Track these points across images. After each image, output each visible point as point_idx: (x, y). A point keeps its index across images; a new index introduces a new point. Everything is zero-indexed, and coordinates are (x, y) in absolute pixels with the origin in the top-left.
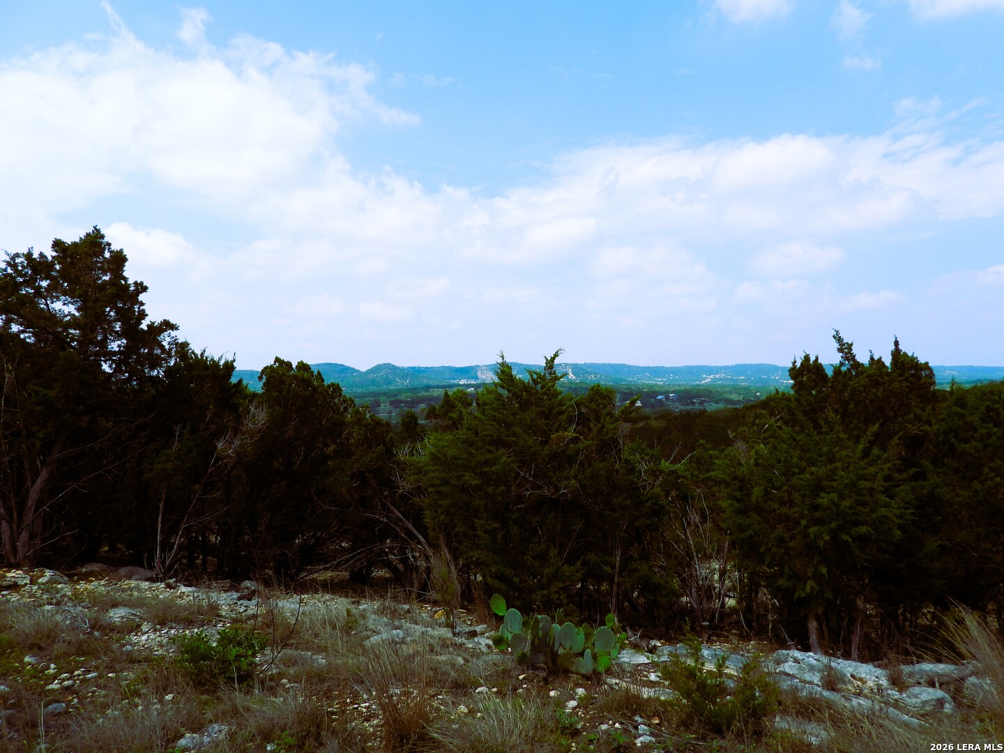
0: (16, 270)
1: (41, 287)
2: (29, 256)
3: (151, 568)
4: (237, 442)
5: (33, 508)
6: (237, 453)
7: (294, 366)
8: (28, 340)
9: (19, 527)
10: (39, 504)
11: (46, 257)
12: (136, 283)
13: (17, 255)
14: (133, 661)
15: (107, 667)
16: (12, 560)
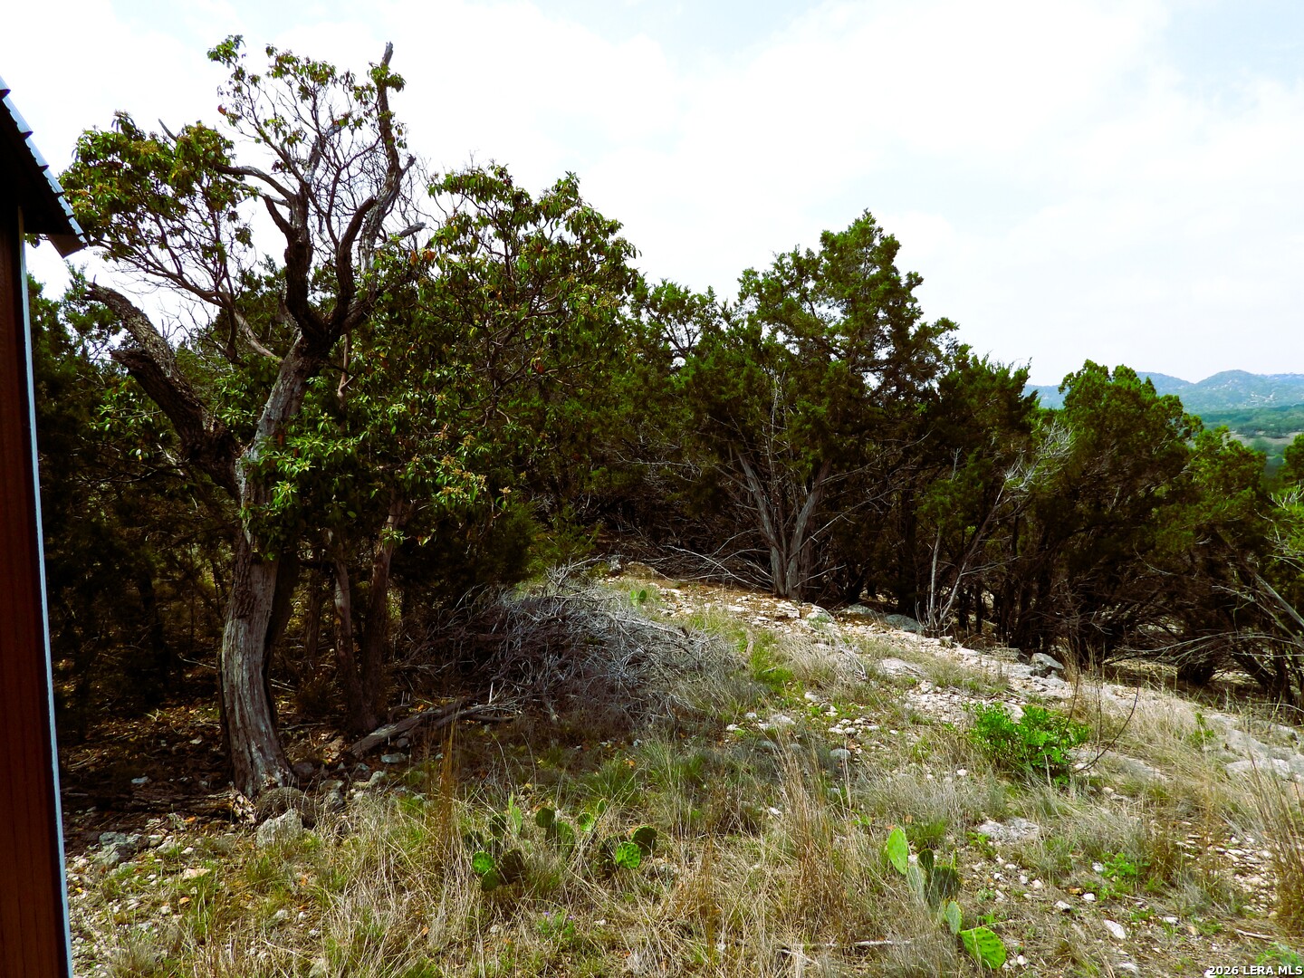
0: (783, 273)
1: (806, 289)
2: (795, 256)
3: (924, 619)
4: (1030, 474)
5: (801, 537)
6: (1032, 488)
7: (1110, 373)
8: (792, 351)
9: (787, 556)
10: (807, 533)
11: (813, 254)
12: (910, 275)
13: (783, 256)
14: (916, 722)
15: (888, 722)
16: (782, 591)
